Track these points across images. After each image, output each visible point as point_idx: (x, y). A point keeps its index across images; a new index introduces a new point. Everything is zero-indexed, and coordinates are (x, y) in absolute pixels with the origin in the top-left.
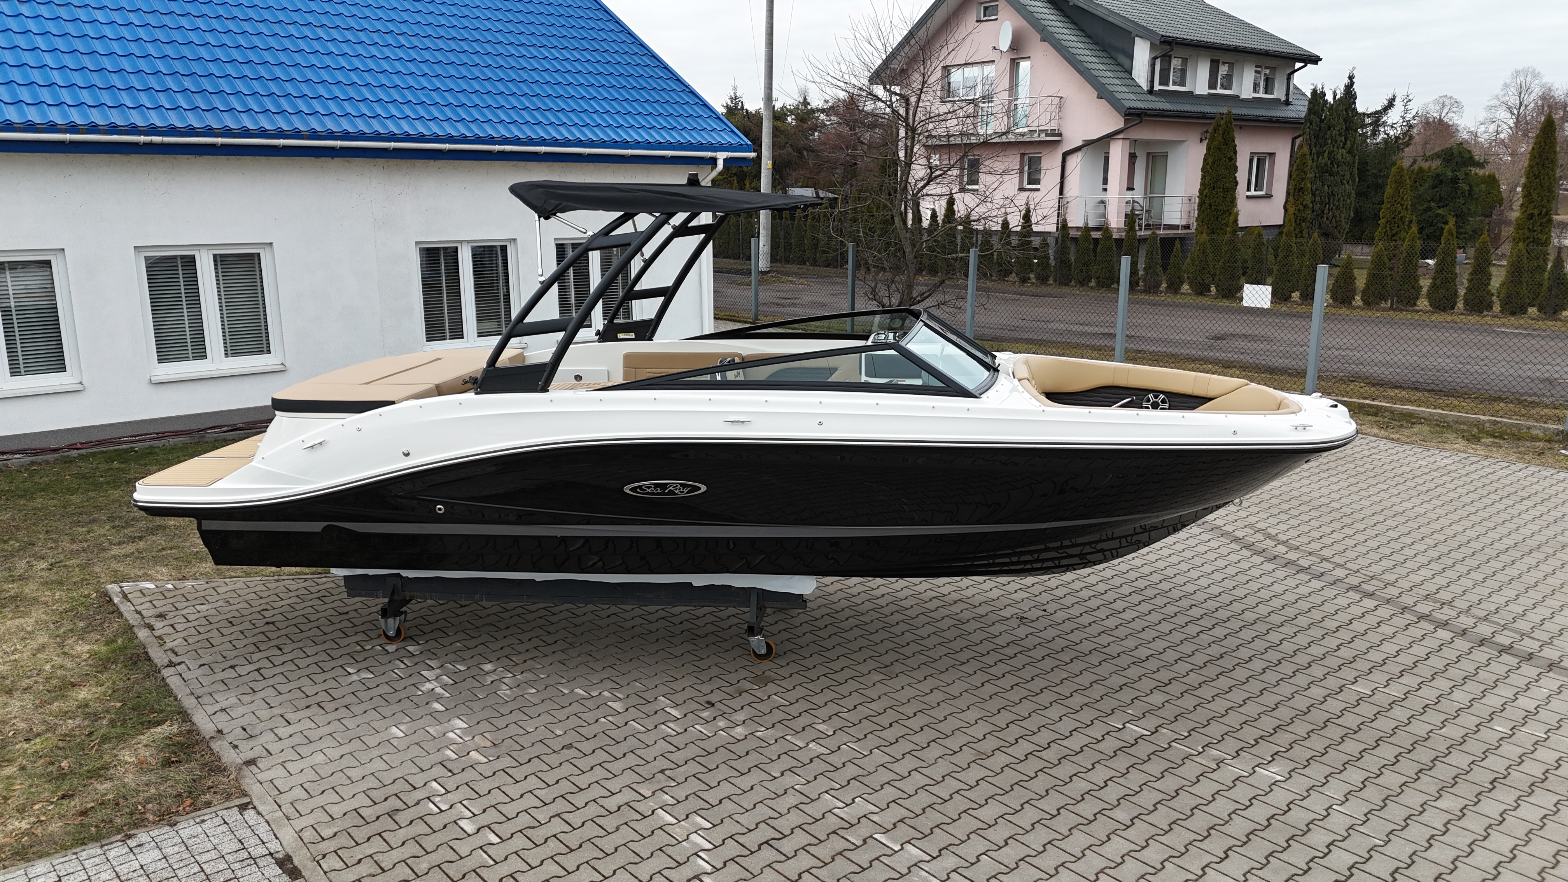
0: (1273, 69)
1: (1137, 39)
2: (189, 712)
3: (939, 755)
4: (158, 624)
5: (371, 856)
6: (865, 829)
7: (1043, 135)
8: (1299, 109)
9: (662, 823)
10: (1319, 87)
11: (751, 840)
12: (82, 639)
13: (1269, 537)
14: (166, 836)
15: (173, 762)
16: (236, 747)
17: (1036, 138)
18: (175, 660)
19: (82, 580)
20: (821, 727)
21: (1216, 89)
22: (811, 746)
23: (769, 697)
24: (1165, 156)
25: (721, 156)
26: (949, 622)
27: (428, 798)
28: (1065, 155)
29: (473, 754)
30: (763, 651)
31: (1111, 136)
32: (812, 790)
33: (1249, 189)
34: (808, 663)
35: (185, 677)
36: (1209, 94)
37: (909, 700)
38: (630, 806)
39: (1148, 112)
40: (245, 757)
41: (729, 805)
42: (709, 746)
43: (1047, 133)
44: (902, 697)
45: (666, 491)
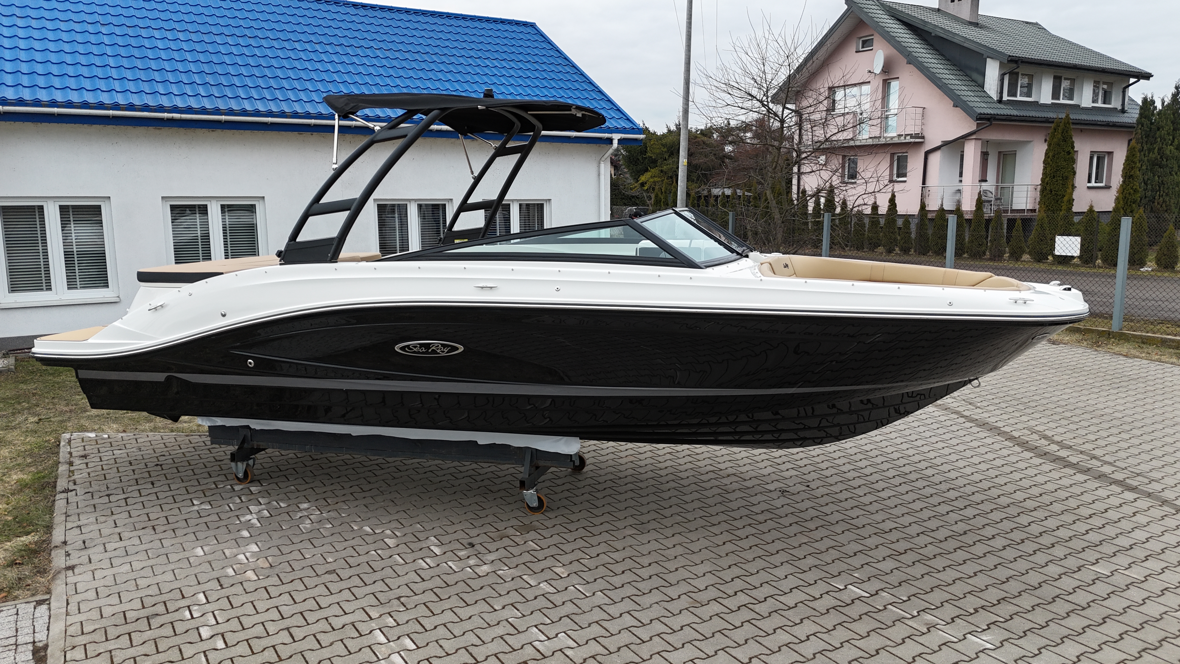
0: (1110, 84)
1: (988, 59)
2: (54, 526)
3: (656, 601)
4: (77, 461)
5: (110, 651)
7: (908, 137)
8: (1133, 116)
9: (373, 642)
10: (1149, 96)
12: (21, 471)
13: (1046, 437)
15: (16, 564)
16: (69, 555)
17: (902, 140)
18: (71, 486)
19: (52, 431)
20: (558, 570)
21: (1059, 99)
22: (541, 585)
23: (525, 542)
24: (1014, 154)
25: (616, 137)
26: (716, 491)
27: (189, 607)
28: (927, 154)
29: (250, 575)
30: (535, 504)
31: (965, 137)
32: (521, 625)
33: (1089, 181)
34: (573, 517)
35: (69, 501)
36: (1052, 103)
37: (650, 553)
38: (354, 626)
39: (997, 117)
40: (70, 563)
41: (442, 631)
42: (451, 580)
43: (911, 136)
44: (645, 549)
45: (430, 351)
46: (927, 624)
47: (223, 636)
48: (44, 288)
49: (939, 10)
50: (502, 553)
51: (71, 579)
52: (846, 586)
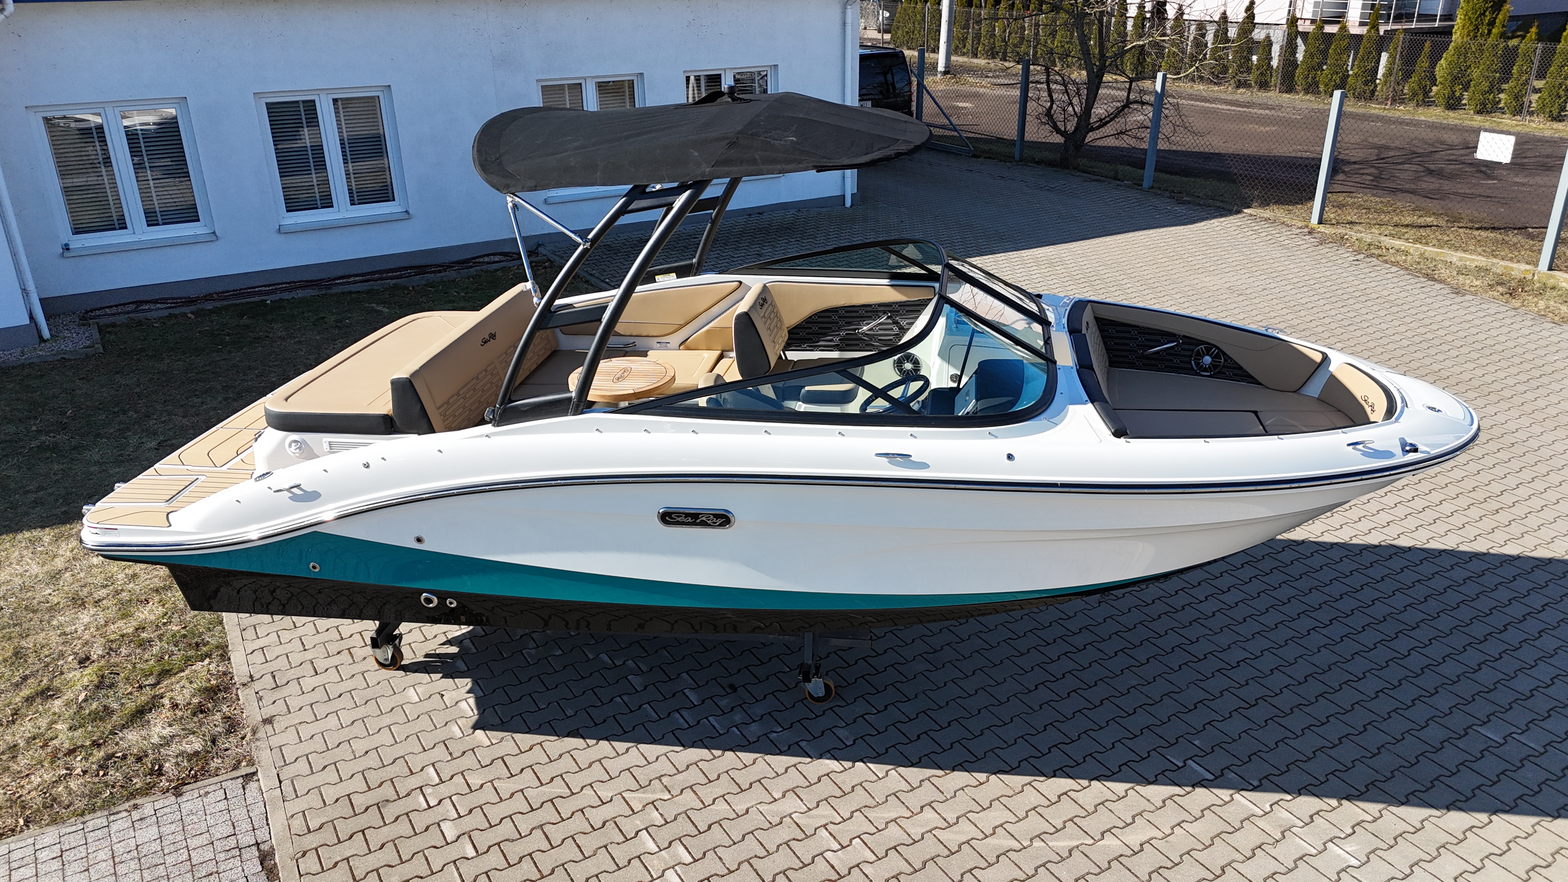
2: (231, 648)
14: (168, 810)
15: (201, 711)
27: (421, 788)
29: (478, 733)
47: (470, 837)
48: (118, 226)
50: (771, 702)
51: (274, 740)
52: (1184, 762)
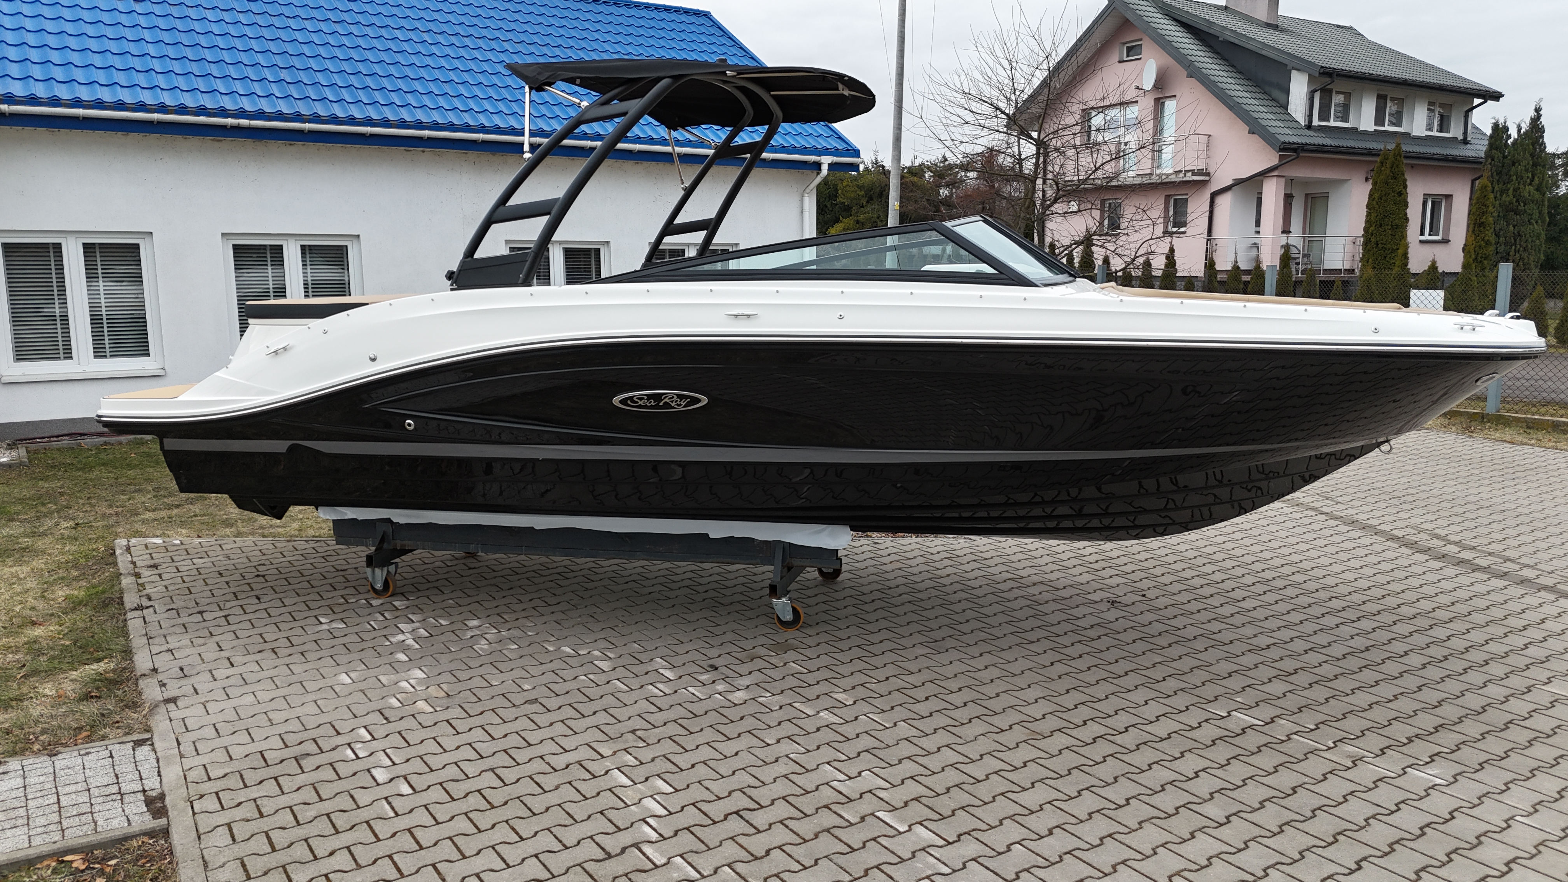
0: (1448, 107)
1: (1293, 71)
2: (134, 651)
4: (145, 573)
5: (255, 800)
6: (866, 806)
7: (1189, 174)
8: (1478, 148)
9: (614, 784)
10: (1501, 121)
11: (716, 810)
12: (68, 586)
13: (1438, 537)
14: (40, 765)
15: (92, 697)
16: (164, 685)
17: (1181, 177)
18: (145, 602)
20: (841, 697)
21: (1383, 125)
22: (821, 714)
23: (785, 664)
24: (1326, 197)
26: (1024, 602)
27: (349, 745)
28: (1214, 196)
29: (422, 705)
30: (789, 617)
31: (1264, 174)
32: (809, 761)
33: (1422, 234)
34: (842, 634)
35: (147, 620)
36: (1375, 131)
37: (956, 675)
38: (581, 765)
39: (1306, 147)
40: (168, 694)
41: (702, 770)
42: (698, 708)
43: (1193, 172)
44: (949, 671)
45: (661, 404)
46: (1349, 757)
47: (406, 779)
48: (62, 356)
49: (1226, 8)
50: (757, 677)
51: (176, 714)
52: (1228, 712)
